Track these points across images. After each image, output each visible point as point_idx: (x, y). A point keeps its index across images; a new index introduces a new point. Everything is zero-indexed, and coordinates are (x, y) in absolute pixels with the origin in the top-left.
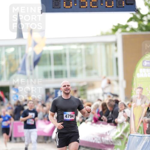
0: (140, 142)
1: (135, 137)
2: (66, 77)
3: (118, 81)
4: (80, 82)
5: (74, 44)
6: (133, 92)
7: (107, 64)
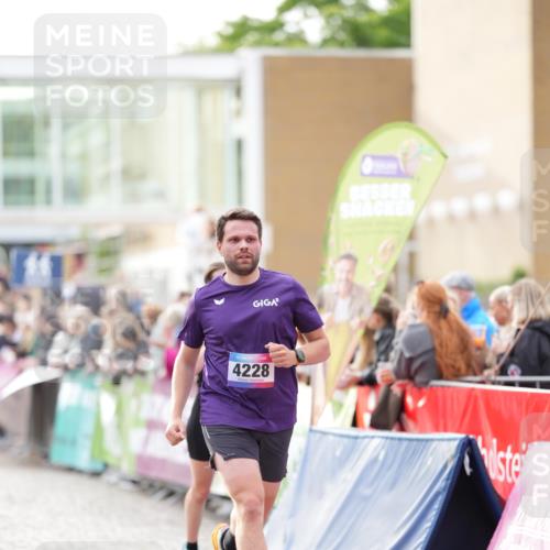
0: (348, 456)
1: (331, 438)
6: (327, 273)
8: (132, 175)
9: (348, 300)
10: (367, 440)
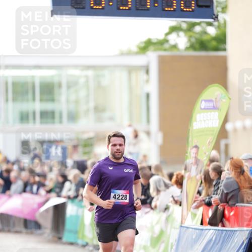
0: (199, 238)
1: (191, 230)
2: (61, 122)
3: (148, 133)
4: (83, 132)
5: (76, 67)
6: (188, 154)
7: (131, 104)
8: (99, 110)
9: (196, 166)
10: (207, 231)
